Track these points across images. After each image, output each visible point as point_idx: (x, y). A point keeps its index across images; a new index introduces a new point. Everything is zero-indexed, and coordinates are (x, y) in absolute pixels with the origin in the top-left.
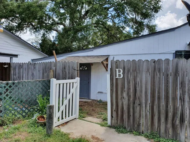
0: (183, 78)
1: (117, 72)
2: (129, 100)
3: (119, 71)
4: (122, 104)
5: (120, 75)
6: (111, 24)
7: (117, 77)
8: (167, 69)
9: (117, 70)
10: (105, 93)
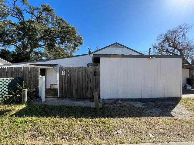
0: (88, 74)
1: (62, 72)
2: (68, 84)
3: (63, 72)
4: (65, 86)
5: (63, 74)
6: (58, 46)
7: (62, 74)
8: (82, 71)
9: (62, 71)
10: (56, 84)
